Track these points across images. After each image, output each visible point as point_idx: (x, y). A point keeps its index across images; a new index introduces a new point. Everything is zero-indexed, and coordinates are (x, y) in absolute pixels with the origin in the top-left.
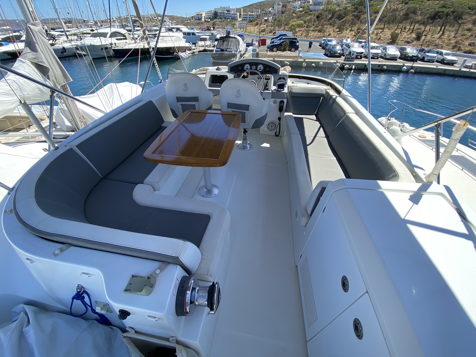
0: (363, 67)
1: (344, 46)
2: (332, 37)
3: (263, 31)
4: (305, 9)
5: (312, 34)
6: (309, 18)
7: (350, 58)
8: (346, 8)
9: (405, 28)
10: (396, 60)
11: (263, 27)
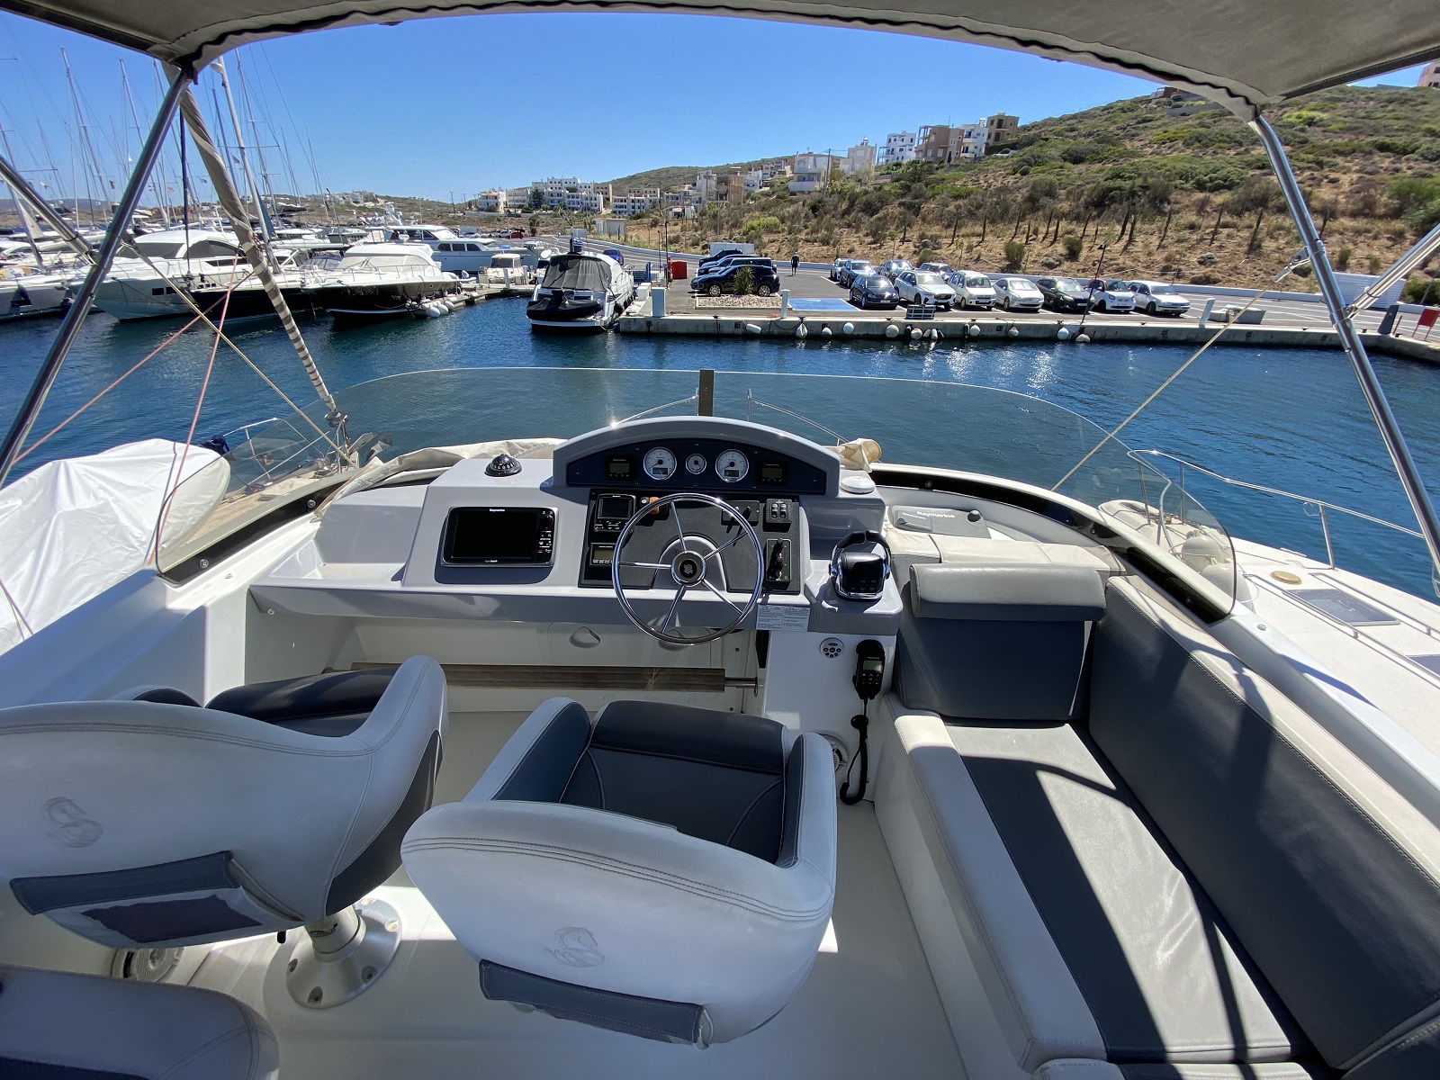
0: (959, 332)
1: (897, 279)
2: (858, 257)
3: (675, 240)
4: (776, 188)
5: (805, 250)
6: (791, 209)
7: (921, 312)
8: (880, 188)
9: (1036, 232)
10: (1036, 311)
11: (673, 231)
